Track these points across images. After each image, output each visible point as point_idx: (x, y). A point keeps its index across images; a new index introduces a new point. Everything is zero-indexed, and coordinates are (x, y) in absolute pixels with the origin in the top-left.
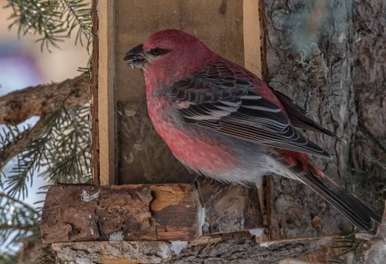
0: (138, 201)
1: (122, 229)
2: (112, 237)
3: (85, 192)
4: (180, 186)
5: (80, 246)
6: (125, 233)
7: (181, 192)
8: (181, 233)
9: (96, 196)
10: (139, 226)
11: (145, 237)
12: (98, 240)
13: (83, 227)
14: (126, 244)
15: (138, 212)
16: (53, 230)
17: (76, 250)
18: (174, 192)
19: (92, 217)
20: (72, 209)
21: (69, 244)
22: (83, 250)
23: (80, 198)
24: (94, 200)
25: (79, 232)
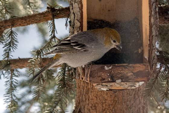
0: (127, 69)
1: (121, 78)
2: (117, 81)
3: (106, 67)
4: (144, 64)
5: (104, 84)
6: (122, 79)
7: (144, 66)
8: (144, 79)
9: (110, 68)
10: (128, 77)
11: (130, 81)
12: (111, 82)
13: (106, 78)
14: (122, 83)
15: (127, 73)
16: (94, 79)
17: (103, 85)
18: (141, 66)
19: (109, 74)
20: (101, 72)
21: (101, 83)
22: (105, 85)
23: (104, 69)
24: (110, 69)
25: (104, 80)
